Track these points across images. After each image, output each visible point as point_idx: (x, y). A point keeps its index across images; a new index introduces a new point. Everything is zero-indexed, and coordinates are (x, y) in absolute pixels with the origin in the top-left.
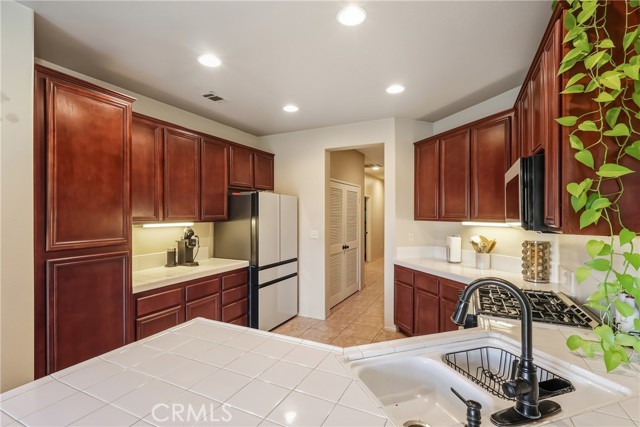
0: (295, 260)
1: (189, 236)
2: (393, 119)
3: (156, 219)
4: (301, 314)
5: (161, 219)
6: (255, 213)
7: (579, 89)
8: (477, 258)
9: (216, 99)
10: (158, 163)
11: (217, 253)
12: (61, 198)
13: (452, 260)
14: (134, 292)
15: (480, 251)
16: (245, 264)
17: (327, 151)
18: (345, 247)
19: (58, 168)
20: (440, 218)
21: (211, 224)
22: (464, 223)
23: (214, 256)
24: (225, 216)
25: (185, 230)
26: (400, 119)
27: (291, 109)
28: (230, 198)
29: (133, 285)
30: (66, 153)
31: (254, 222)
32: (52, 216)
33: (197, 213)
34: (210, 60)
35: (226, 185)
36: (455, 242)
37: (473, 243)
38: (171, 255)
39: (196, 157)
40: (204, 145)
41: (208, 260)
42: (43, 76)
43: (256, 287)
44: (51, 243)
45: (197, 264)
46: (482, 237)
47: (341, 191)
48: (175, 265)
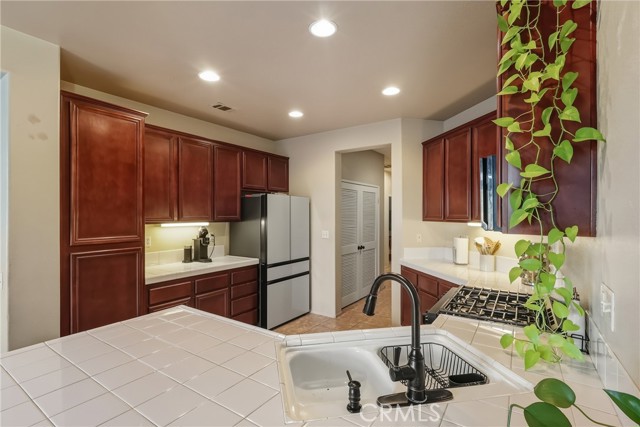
0: (307, 259)
1: (204, 234)
2: (400, 119)
3: (170, 219)
4: (313, 311)
5: (176, 219)
6: (264, 214)
7: (513, 90)
8: (481, 260)
9: (225, 109)
10: (173, 169)
11: (232, 251)
12: (83, 202)
13: (459, 262)
14: (147, 283)
15: (483, 253)
16: (255, 261)
17: (337, 153)
18: (360, 248)
19: (80, 176)
20: (445, 218)
21: (227, 224)
22: (470, 224)
23: (230, 254)
24: (238, 216)
25: (200, 229)
26: (407, 119)
27: (296, 114)
28: (243, 200)
29: (146, 277)
30: (87, 163)
31: (263, 222)
32: (75, 217)
33: (210, 213)
34: (210, 76)
35: (239, 189)
36: (462, 244)
37: (477, 244)
38: (188, 252)
39: (209, 163)
40: (217, 152)
41: (224, 258)
42: (67, 99)
43: (265, 283)
44: (75, 239)
45: (210, 261)
46: (486, 239)
47: (356, 192)
48: (191, 261)
